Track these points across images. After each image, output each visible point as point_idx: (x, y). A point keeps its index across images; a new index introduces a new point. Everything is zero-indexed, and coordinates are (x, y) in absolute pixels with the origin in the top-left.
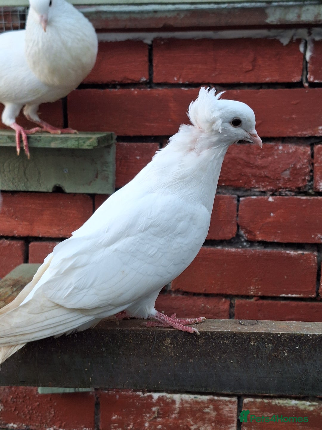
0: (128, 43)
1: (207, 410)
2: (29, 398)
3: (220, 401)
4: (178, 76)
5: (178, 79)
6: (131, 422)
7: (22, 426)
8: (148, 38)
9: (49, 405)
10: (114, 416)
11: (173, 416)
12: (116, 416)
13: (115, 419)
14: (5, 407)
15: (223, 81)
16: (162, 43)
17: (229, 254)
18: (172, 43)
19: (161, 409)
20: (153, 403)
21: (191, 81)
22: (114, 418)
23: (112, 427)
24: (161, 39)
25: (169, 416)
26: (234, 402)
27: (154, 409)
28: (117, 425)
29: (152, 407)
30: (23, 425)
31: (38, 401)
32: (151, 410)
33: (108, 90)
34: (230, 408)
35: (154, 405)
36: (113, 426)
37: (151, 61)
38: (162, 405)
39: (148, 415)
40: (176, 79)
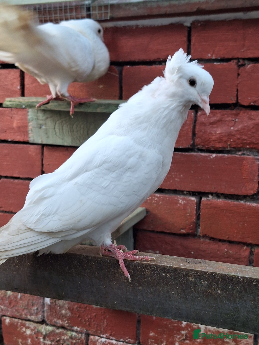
0: (172, 26)
1: (227, 340)
2: (89, 309)
3: (238, 333)
4: (212, 53)
5: (212, 55)
6: (164, 340)
7: (83, 330)
8: (188, 21)
9: (103, 317)
10: (152, 333)
11: (199, 340)
12: (153, 333)
13: (152, 335)
14: (72, 313)
15: (251, 56)
16: (199, 25)
17: (250, 208)
18: (207, 24)
19: (189, 333)
20: (182, 327)
21: (222, 56)
22: (151, 334)
23: (150, 342)
24: (198, 21)
25: (195, 340)
26: (251, 337)
27: (183, 332)
28: (153, 340)
29: (181, 330)
30: (85, 329)
31: (95, 312)
32: (181, 333)
33: (154, 66)
34: (247, 341)
35: (183, 329)
36: (151, 341)
37: (189, 41)
38: (190, 330)
39: (178, 337)
40: (209, 55)
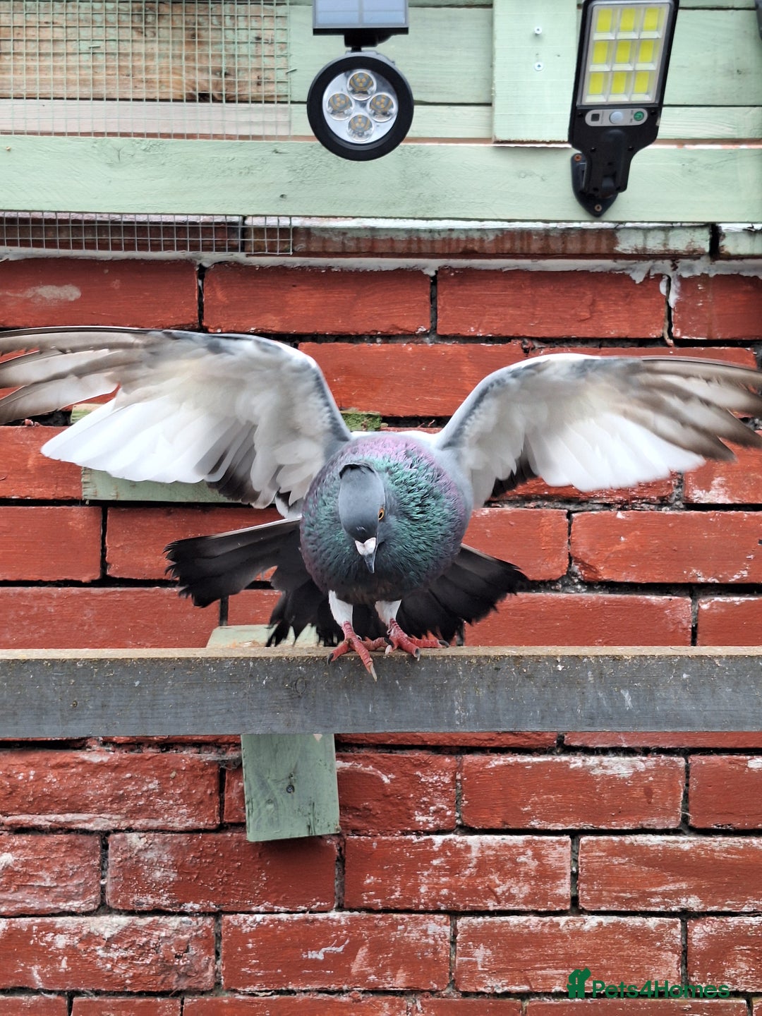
0: (400, 273)
1: (522, 859)
2: (223, 856)
3: (543, 842)
4: (477, 326)
5: (477, 330)
6: (396, 887)
7: (208, 905)
8: (431, 266)
9: (257, 866)
10: (369, 878)
11: (467, 872)
12: (372, 877)
13: (370, 883)
14: (179, 874)
15: (546, 334)
16: (452, 274)
17: (558, 601)
18: (467, 275)
19: (447, 862)
20: (434, 852)
21: (496, 332)
22: (368, 881)
23: (366, 898)
24: (451, 269)
25: (460, 872)
26: (566, 843)
27: (435, 862)
28: (373, 893)
29: (432, 860)
30: (211, 903)
31: (238, 861)
32: (432, 865)
33: (365, 345)
34: (560, 854)
35: (436, 855)
36: (367, 896)
37: (433, 299)
38: (449, 854)
39: (426, 873)
40: (472, 329)
